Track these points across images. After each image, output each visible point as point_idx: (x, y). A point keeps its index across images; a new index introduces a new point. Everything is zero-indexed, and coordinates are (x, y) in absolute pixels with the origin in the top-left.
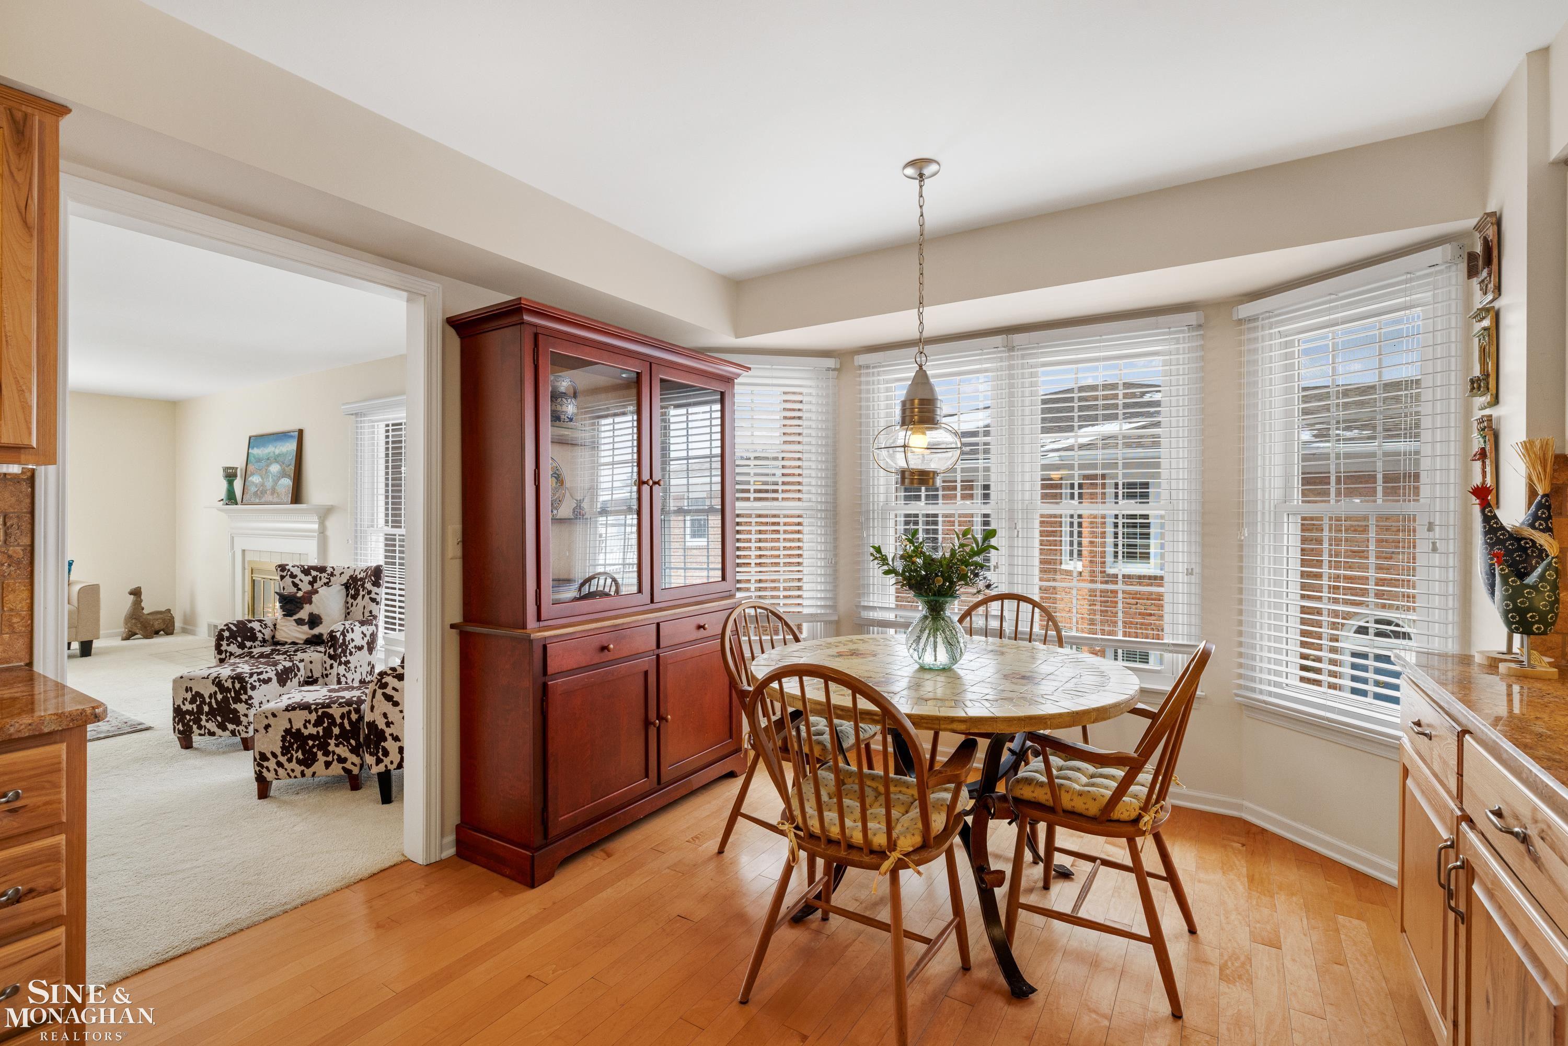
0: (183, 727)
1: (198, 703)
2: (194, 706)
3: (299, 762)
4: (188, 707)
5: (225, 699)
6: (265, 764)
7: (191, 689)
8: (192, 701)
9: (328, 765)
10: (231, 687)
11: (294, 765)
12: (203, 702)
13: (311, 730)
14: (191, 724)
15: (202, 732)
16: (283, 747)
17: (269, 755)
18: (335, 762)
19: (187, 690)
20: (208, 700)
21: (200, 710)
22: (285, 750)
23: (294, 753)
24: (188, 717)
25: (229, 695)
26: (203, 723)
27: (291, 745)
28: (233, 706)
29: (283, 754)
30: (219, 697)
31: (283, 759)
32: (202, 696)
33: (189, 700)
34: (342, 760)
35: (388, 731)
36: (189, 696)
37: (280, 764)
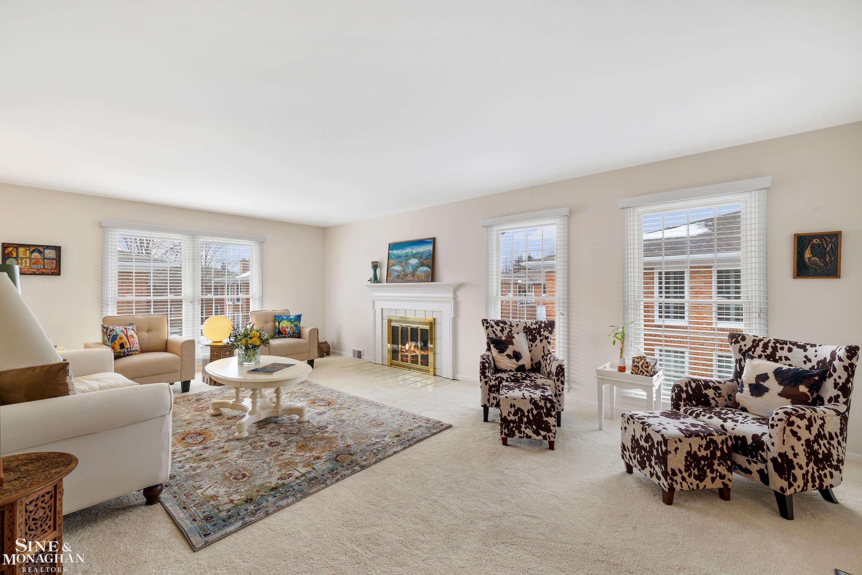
0: (508, 431)
1: (519, 415)
2: (516, 417)
3: (696, 477)
4: (511, 418)
5: (539, 414)
6: (675, 478)
7: (514, 406)
8: (515, 414)
9: (713, 480)
10: (543, 405)
11: (692, 480)
12: (523, 415)
13: (703, 453)
14: (514, 429)
15: (522, 435)
16: (686, 466)
17: (677, 472)
18: (718, 478)
19: (511, 406)
20: (526, 414)
21: (521, 420)
22: (687, 468)
23: (692, 470)
24: (512, 425)
25: (542, 411)
26: (523, 429)
27: (691, 463)
28: (545, 419)
29: (686, 471)
30: (535, 412)
31: (685, 475)
32: (522, 411)
33: (512, 413)
34: (722, 477)
35: (795, 461)
36: (513, 410)
37: (683, 479)
